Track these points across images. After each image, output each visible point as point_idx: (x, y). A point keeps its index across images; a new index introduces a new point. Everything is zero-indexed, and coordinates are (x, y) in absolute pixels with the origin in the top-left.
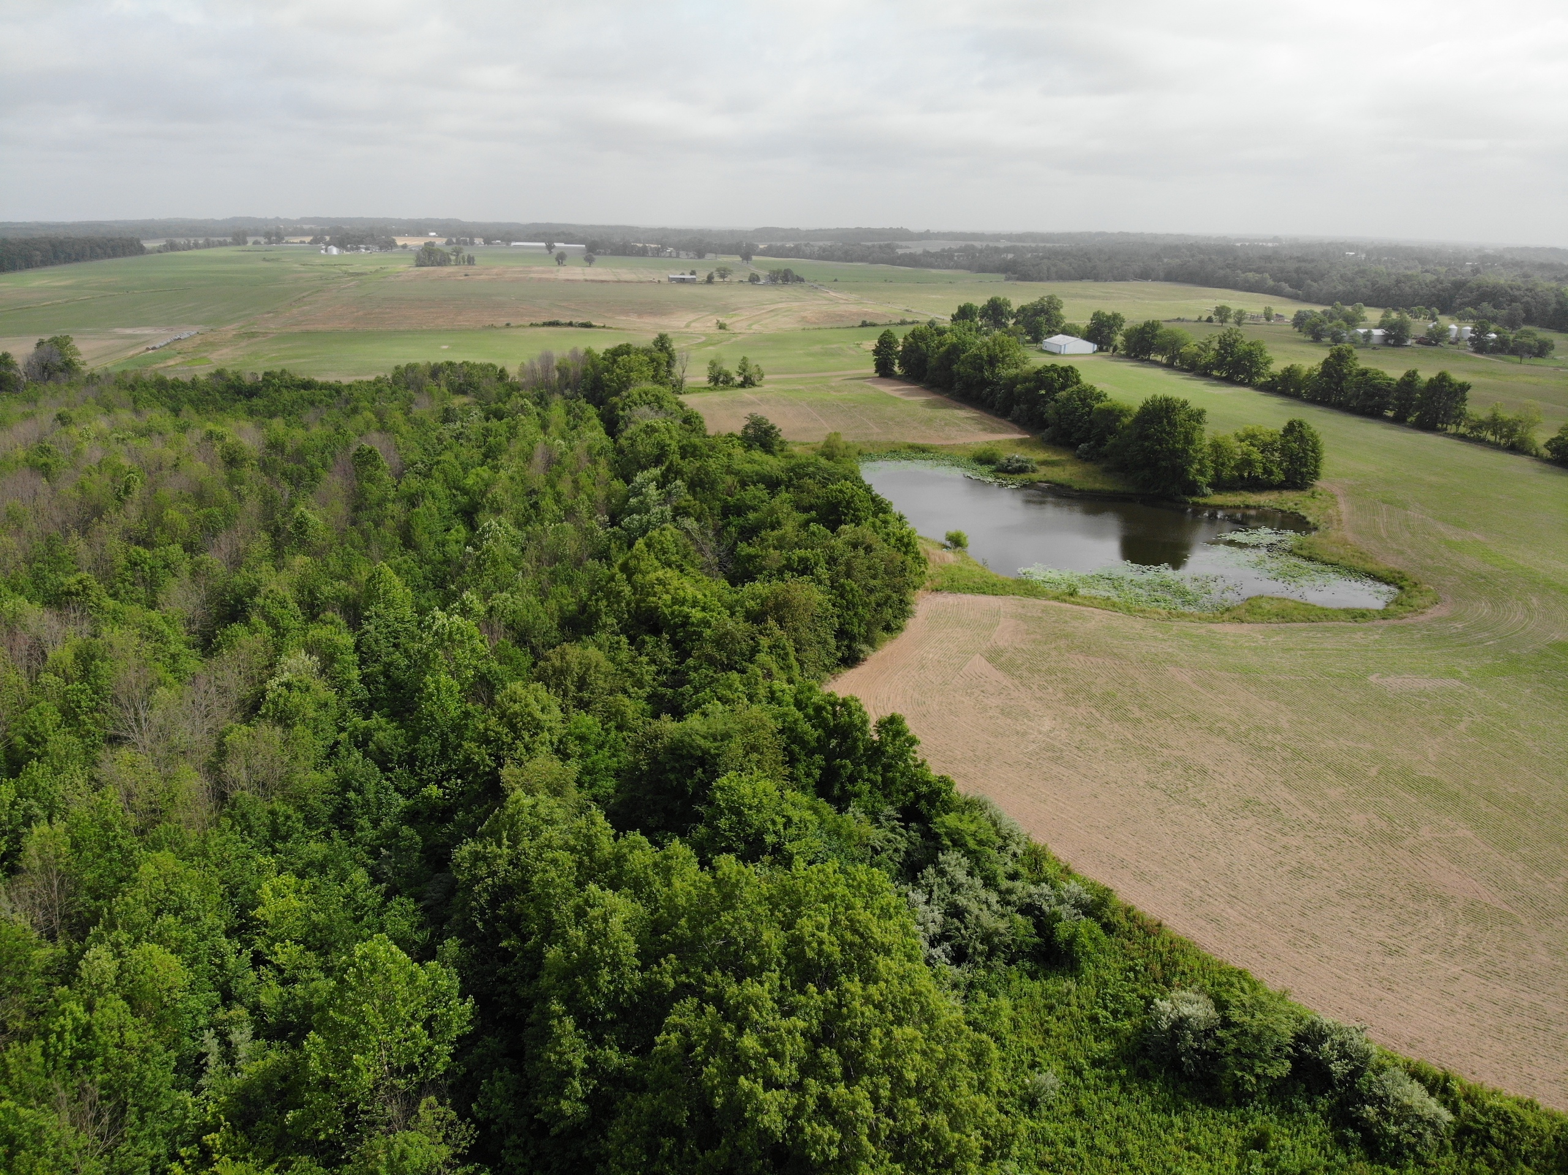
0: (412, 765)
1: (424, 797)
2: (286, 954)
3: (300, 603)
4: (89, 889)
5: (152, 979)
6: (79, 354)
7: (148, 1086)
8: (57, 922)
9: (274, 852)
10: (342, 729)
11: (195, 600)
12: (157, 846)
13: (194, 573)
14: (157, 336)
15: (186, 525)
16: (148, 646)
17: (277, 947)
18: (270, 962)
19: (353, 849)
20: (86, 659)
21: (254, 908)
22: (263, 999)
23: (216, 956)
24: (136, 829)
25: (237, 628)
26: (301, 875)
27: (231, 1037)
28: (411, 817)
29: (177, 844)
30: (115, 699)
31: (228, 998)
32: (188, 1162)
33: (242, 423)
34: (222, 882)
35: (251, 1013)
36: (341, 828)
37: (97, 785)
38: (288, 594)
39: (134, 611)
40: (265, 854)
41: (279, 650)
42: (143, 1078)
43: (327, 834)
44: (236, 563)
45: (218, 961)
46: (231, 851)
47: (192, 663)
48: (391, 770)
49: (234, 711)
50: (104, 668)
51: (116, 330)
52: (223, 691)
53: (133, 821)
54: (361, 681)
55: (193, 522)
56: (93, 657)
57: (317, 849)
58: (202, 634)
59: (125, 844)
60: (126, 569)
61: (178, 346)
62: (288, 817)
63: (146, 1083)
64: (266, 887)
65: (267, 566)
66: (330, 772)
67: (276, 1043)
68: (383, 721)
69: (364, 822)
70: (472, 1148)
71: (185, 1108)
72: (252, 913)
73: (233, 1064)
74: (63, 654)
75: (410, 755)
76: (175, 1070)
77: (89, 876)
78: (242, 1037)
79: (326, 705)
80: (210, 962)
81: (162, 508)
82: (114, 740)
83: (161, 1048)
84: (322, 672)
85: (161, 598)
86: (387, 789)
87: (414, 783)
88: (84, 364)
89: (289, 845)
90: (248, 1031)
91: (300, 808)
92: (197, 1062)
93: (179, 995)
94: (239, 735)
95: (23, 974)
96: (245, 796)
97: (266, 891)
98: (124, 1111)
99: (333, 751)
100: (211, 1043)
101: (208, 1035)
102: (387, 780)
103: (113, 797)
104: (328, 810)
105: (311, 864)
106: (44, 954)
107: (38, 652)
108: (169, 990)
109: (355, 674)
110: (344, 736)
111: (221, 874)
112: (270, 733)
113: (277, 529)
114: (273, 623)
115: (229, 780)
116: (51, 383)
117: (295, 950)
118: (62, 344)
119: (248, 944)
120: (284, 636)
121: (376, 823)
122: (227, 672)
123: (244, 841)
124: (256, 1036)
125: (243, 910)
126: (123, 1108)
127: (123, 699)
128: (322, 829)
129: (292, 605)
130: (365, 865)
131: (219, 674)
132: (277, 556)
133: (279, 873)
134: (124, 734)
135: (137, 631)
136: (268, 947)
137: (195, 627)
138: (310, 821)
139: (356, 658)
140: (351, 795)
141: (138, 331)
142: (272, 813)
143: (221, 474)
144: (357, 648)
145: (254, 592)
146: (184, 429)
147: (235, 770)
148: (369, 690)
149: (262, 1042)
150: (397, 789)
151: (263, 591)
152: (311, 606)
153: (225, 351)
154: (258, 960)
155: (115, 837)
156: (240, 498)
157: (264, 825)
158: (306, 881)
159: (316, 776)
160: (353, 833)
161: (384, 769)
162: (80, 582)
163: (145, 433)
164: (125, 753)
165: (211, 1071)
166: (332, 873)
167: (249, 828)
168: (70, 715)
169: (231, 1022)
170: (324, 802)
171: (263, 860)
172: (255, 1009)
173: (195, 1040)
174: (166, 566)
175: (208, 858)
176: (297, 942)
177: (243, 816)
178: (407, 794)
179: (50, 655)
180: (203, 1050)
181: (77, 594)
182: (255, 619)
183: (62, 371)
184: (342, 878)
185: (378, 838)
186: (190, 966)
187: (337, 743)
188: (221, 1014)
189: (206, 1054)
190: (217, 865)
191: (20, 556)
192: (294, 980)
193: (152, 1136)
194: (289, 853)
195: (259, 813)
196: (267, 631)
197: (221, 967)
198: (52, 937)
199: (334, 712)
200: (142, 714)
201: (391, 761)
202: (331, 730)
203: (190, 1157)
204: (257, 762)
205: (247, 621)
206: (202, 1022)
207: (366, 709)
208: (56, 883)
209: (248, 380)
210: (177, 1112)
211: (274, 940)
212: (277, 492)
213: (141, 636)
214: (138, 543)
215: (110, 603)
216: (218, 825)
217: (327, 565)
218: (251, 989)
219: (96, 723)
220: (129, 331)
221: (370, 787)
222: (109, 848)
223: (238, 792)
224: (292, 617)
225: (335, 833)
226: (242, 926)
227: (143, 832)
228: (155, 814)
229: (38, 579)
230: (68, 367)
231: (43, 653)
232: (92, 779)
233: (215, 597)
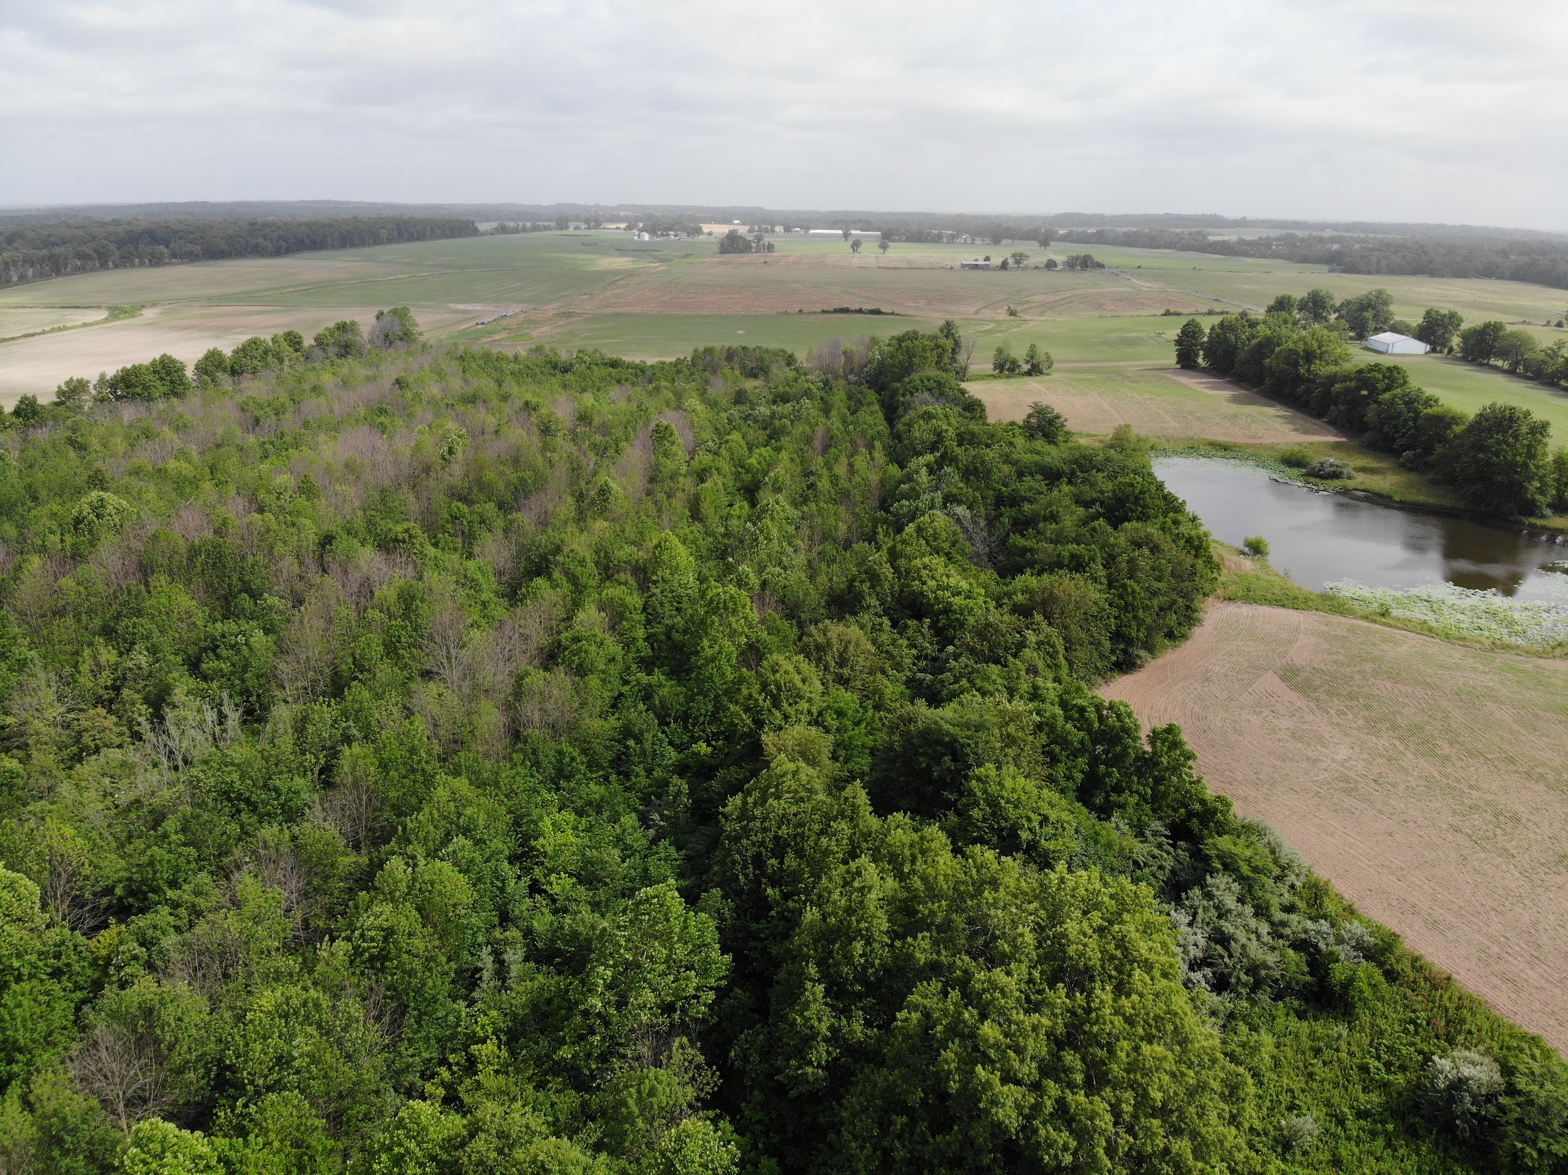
0: (686, 722)
1: (694, 753)
2: (560, 885)
3: (597, 564)
4: (393, 806)
5: (440, 894)
6: (416, 325)
7: (429, 992)
8: (362, 834)
9: (558, 789)
10: (626, 682)
11: (506, 554)
12: (457, 773)
13: (506, 531)
14: (486, 312)
15: (501, 485)
16: (461, 592)
17: (553, 877)
18: (545, 891)
19: (627, 795)
20: (407, 599)
21: (536, 839)
22: (535, 924)
23: (497, 879)
24: (439, 756)
25: (540, 582)
26: (580, 813)
27: (505, 956)
28: (682, 769)
29: (473, 773)
30: (431, 638)
31: (505, 919)
32: (455, 1068)
33: (557, 396)
34: (510, 812)
35: (525, 937)
36: (619, 773)
37: (408, 712)
38: (588, 556)
39: (453, 559)
40: (549, 790)
41: (576, 604)
42: (424, 985)
43: (606, 778)
44: (543, 523)
45: (499, 884)
46: (520, 784)
47: (499, 610)
48: (668, 724)
49: (532, 658)
50: (424, 609)
51: (451, 305)
52: (525, 638)
53: (437, 749)
54: (645, 640)
55: (508, 484)
56: (413, 598)
57: (596, 790)
58: (509, 585)
59: (428, 768)
60: (447, 522)
61: (504, 323)
62: (573, 759)
63: (426, 989)
64: (547, 821)
65: (571, 527)
66: (612, 720)
67: (544, 968)
68: (662, 677)
69: (639, 770)
70: (713, 1094)
71: (459, 1019)
72: (533, 843)
73: (504, 982)
74: (387, 593)
75: (685, 712)
76: (453, 982)
77: (393, 794)
78: (514, 956)
79: (613, 659)
80: (492, 883)
81: (481, 468)
82: (427, 675)
83: (444, 959)
84: (612, 628)
85: (477, 550)
86: (661, 741)
87: (686, 738)
88: (421, 334)
89: (572, 785)
90: (520, 953)
91: (584, 752)
92: (472, 976)
93: (463, 912)
94: (536, 679)
95: (327, 877)
96: (533, 733)
97: (546, 824)
98: (403, 1014)
99: (616, 703)
100: (487, 961)
101: (486, 951)
102: (664, 732)
103: (420, 724)
104: (609, 755)
105: (589, 803)
106: (348, 861)
107: (367, 589)
108: (455, 905)
109: (641, 633)
110: (626, 688)
111: (510, 803)
112: (561, 680)
113: (581, 495)
114: (573, 579)
115: (524, 719)
116: (391, 350)
117: (568, 881)
118: (400, 314)
119: (527, 870)
120: (581, 592)
121: (649, 771)
122: (530, 621)
123: (532, 776)
124: (526, 959)
125: (525, 840)
126: (403, 1009)
127: (438, 639)
128: (601, 773)
129: (591, 565)
130: (636, 811)
131: (523, 622)
132: (580, 518)
133: (560, 810)
134: (435, 669)
135: (454, 578)
136: (545, 876)
137: (504, 579)
138: (592, 765)
139: (643, 617)
140: (631, 743)
141: (469, 307)
142: (560, 753)
143: (536, 440)
144: (644, 609)
145: (558, 550)
146: (505, 398)
147: (530, 710)
148: (653, 649)
149: (532, 964)
150: (671, 743)
151: (566, 550)
152: (607, 568)
153: (545, 329)
154: (535, 888)
155: (420, 762)
156: (551, 464)
157: (550, 763)
158: (584, 820)
159: (597, 724)
160: (629, 780)
161: (663, 723)
162: (407, 531)
163: (472, 400)
164: (433, 688)
165: (484, 986)
166: (606, 815)
167: (537, 764)
168: (391, 649)
169: (506, 942)
170: (606, 747)
171: (547, 796)
172: (528, 933)
173: (473, 955)
174: (482, 522)
175: (499, 788)
176: (570, 875)
177: (534, 752)
178: (679, 748)
179: (377, 593)
180: (479, 965)
181: (404, 542)
182: (556, 575)
183: (401, 339)
184: (615, 819)
185: (650, 786)
186: (474, 885)
187: (621, 695)
188: (497, 933)
189: (481, 969)
190: (506, 796)
191: (357, 503)
192: (565, 911)
193: (427, 1039)
194: (572, 790)
195: (548, 750)
196: (566, 587)
197: (502, 890)
198: (357, 847)
199: (620, 666)
200: (453, 652)
201: (669, 716)
202: (616, 683)
203: (457, 1064)
204: (549, 706)
205: (550, 577)
206: (480, 939)
207: (647, 665)
208: (364, 797)
209: (564, 356)
210: (451, 1018)
211: (552, 871)
212: (583, 461)
213: (457, 582)
214: (460, 500)
215: (431, 551)
216: (511, 760)
217: (623, 531)
218: (526, 913)
219: (413, 658)
220: (462, 307)
221: (648, 736)
222: (413, 771)
223: (530, 731)
224: (589, 574)
225: (613, 777)
226: (524, 854)
227: (445, 760)
228: (457, 743)
229: (370, 523)
230: (407, 336)
231: (371, 592)
232: (405, 707)
233: (523, 551)
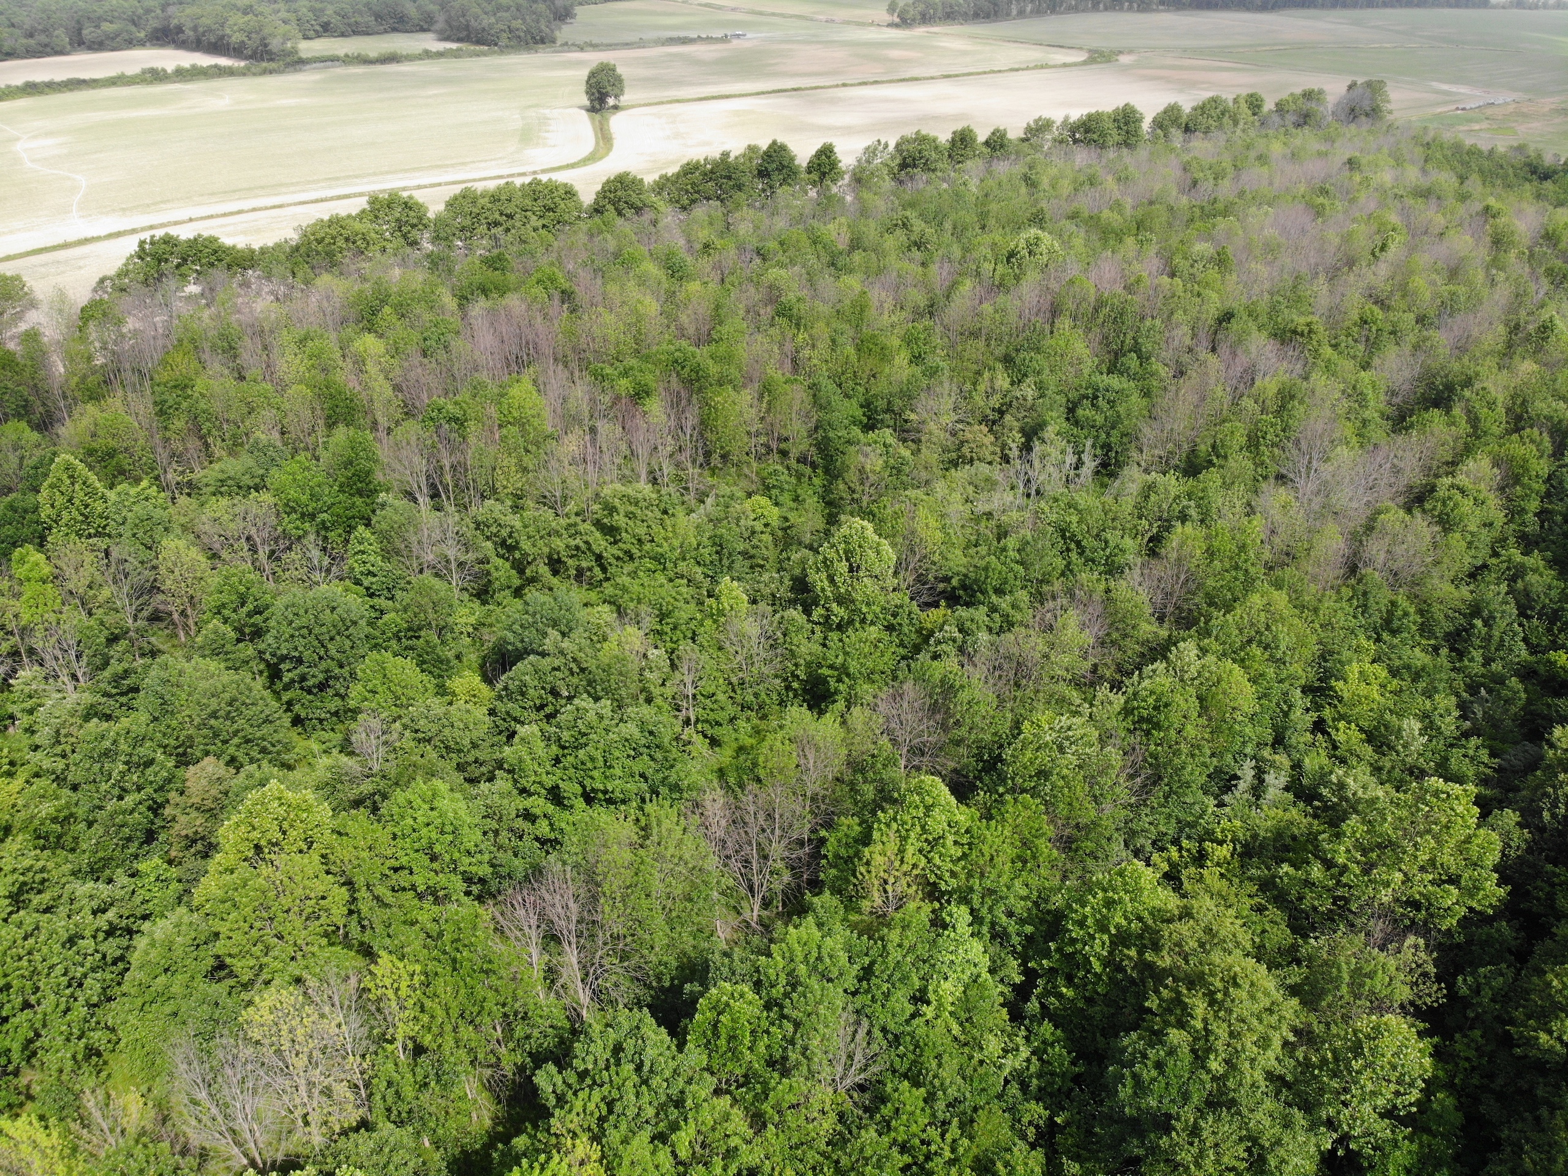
0: (1552, 623)
1: (1549, 661)
2: (1347, 735)
3: (1509, 410)
4: (1207, 594)
5: (1224, 693)
6: (1388, 102)
7: (1186, 775)
8: (1170, 609)
9: (1378, 640)
10: (1495, 554)
11: (1407, 374)
12: (1278, 585)
13: (1416, 347)
14: (1470, 95)
15: (1428, 295)
16: (1345, 403)
17: (1342, 725)
18: (1329, 734)
19: (1453, 675)
20: (1286, 397)
21: (1337, 680)
22: (1307, 761)
23: (1285, 702)
24: (1266, 563)
25: (1436, 415)
26: (1394, 673)
27: (1266, 776)
28: (1527, 674)
29: (1295, 591)
30: (1297, 442)
31: (1279, 742)
32: (1185, 854)
33: (1525, 205)
34: (1320, 643)
35: (1293, 767)
36: (1452, 649)
37: (1250, 510)
38: (1501, 398)
39: (1347, 366)
40: (1369, 638)
41: (1468, 450)
42: (1183, 768)
43: (1436, 649)
44: (1461, 349)
45: (1285, 708)
46: (1340, 620)
47: (1378, 433)
48: (1529, 618)
49: (1399, 494)
50: (1299, 410)
51: (1434, 84)
52: (1397, 471)
53: (1267, 555)
54: (1536, 515)
55: (1436, 295)
56: (1292, 397)
57: (1420, 658)
58: (1399, 408)
59: (1252, 570)
60: (1355, 324)
61: (1489, 112)
62: (1406, 614)
63: (1185, 772)
64: (1355, 667)
65: (1491, 362)
66: (1465, 591)
67: (1302, 805)
68: (1541, 563)
69: (1477, 655)
70: (1430, 1008)
71: (1204, 812)
72: (1333, 683)
73: (1258, 799)
74: (1269, 386)
75: (1555, 612)
76: (1209, 776)
77: (1210, 582)
78: (1276, 782)
79: (1491, 524)
80: (1278, 705)
81: (1412, 272)
82: (1281, 478)
83: (1209, 752)
84: (1502, 489)
85: (1376, 361)
86: (1515, 634)
87: (1545, 641)
88: (1390, 112)
89: (1395, 641)
90: (1283, 780)
91: (1421, 612)
92: (1229, 781)
93: (1240, 718)
94: (1394, 517)
95: (1125, 636)
96: (1374, 575)
97: (1353, 670)
98: (1154, 784)
99: (1475, 574)
100: (1247, 772)
101: (1249, 764)
102: (1520, 625)
103: (1257, 525)
104: (1448, 627)
105: (1408, 667)
106: (1149, 629)
107: (1249, 377)
108: (1234, 709)
109: (1534, 505)
110: (1494, 561)
111: (1323, 635)
112: (1422, 527)
113: (1517, 327)
114: (1474, 421)
115: (1366, 555)
116: (1353, 126)
117: (1356, 736)
118: (1374, 88)
119: (1318, 708)
120: (1478, 438)
121: (1488, 661)
122: (1408, 454)
123: (1355, 617)
124: (1287, 789)
125: (1326, 676)
126: (1157, 779)
127: (1304, 445)
128: (1432, 642)
129: (1501, 410)
130: (1458, 695)
131: (1400, 453)
132: (1507, 353)
133: (1373, 661)
134: (1291, 476)
135: (1342, 386)
136: (1334, 720)
137: (1395, 400)
138: (1425, 629)
139: (1543, 488)
140: (1478, 623)
141: (1454, 88)
142: (1393, 603)
143: (1483, 253)
144: (1549, 478)
145: (1468, 383)
146: (1463, 198)
147: (1376, 549)
148: (1542, 527)
149: (1290, 796)
150: (1525, 640)
151: (1477, 386)
152: (1519, 418)
153: (1535, 125)
154: (1319, 726)
155: (1246, 561)
156: (1493, 283)
157: (1380, 611)
158: (1395, 682)
159: (1449, 588)
160: (1460, 660)
161: (1522, 613)
162: (1308, 324)
163: (1424, 194)
164: (1283, 494)
165: (1237, 794)
166: (1422, 685)
167: (1365, 607)
168: (1253, 443)
169: (1273, 764)
170: (1447, 616)
171: (1364, 642)
172: (1297, 766)
173: (1236, 761)
174: (1393, 333)
175: (1317, 615)
176: (1361, 730)
177: (1365, 594)
178: (1533, 649)
179: (1258, 383)
180: (1239, 773)
181: (1302, 335)
182: (1457, 411)
183: (1367, 115)
184: (1429, 694)
185: (1483, 676)
186: (1259, 698)
187: (1485, 566)
188: (1266, 753)
189: (1239, 778)
190: (1321, 626)
191: (1267, 286)
192: (1343, 761)
193: (1169, 816)
194: (1392, 647)
195: (1382, 597)
196: (1464, 427)
197: (1286, 714)
198: (1161, 619)
199: (1495, 534)
200: (1315, 464)
201: (1532, 609)
202: (1483, 553)
203: (1188, 850)
204: (1399, 550)
205: (1448, 410)
206: (1248, 750)
207: (1528, 544)
208: (1183, 577)
209: (1548, 160)
210: (1197, 807)
211: (1342, 717)
212: (1532, 287)
213: (1343, 392)
214: (1376, 303)
215: (1327, 351)
216: (1338, 592)
217: (1555, 381)
218: (1301, 746)
219: (1273, 457)
220: (1445, 87)
221: (1501, 624)
222: (1236, 568)
223: (1370, 570)
224: (1495, 421)
225: (1444, 651)
226: (1319, 689)
227: (1271, 568)
228: (1289, 556)
229: (1274, 309)
230: (1374, 113)
231: (1253, 379)
232: (1249, 504)
233: (1427, 377)
